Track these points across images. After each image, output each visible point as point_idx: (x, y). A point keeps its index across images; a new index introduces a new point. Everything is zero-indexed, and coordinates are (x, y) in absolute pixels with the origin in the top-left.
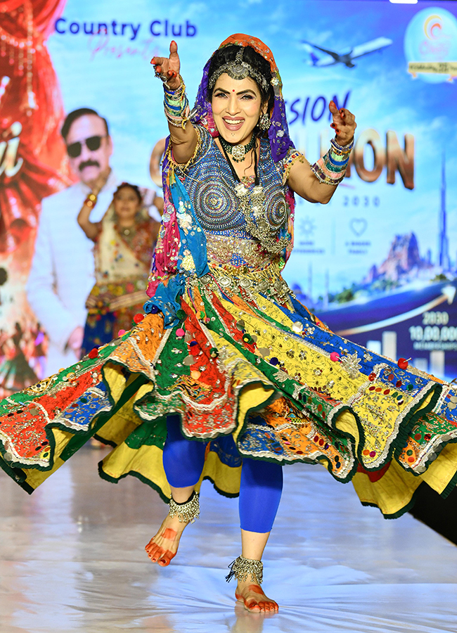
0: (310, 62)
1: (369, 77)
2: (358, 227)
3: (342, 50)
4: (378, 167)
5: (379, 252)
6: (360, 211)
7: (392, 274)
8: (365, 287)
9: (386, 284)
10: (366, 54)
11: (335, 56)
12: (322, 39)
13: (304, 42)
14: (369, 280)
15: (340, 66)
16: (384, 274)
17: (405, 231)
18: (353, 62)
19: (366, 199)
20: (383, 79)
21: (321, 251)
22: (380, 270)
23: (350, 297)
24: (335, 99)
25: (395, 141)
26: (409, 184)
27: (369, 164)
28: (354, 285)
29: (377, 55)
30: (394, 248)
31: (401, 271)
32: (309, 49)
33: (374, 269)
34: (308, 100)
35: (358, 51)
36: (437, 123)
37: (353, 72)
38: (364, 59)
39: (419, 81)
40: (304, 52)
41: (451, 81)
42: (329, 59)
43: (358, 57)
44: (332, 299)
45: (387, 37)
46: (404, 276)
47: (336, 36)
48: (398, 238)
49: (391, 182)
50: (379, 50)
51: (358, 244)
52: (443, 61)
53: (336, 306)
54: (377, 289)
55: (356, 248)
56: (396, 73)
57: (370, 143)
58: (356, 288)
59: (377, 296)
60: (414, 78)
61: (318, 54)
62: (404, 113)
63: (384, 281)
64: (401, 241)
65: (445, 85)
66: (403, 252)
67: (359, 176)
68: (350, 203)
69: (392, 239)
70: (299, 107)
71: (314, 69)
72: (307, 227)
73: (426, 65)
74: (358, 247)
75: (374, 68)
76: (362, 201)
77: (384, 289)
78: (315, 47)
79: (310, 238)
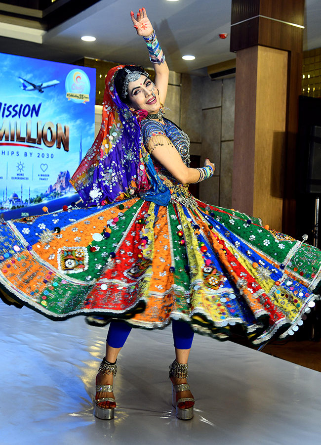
0: (22, 88)
1: (50, 98)
2: (44, 168)
3: (38, 84)
4: (53, 140)
5: (53, 180)
6: (45, 160)
7: (59, 190)
8: (47, 196)
9: (56, 194)
10: (48, 87)
11: (33, 85)
12: (28, 77)
13: (20, 78)
14: (48, 192)
15: (37, 91)
16: (55, 189)
17: (64, 170)
18: (43, 90)
19: (48, 155)
20: (56, 99)
21: (27, 179)
22: (54, 188)
23: (40, 200)
24: (34, 106)
25: (61, 128)
26: (66, 149)
27: (49, 139)
28: (42, 194)
29: (53, 87)
30: (60, 178)
31: (62, 188)
32: (22, 81)
33: (51, 187)
34: (22, 105)
35: (45, 85)
36: (78, 122)
37: (43, 94)
38: (47, 89)
39: (71, 101)
40: (20, 82)
41: (85, 103)
42: (31, 87)
43: (45, 88)
44: (31, 201)
45: (58, 80)
46: (63, 191)
47: (35, 77)
48: (62, 173)
49: (59, 148)
50: (54, 85)
51: (44, 176)
52: (82, 94)
53: (33, 204)
54: (52, 196)
55: (43, 177)
56: (61, 97)
57: (49, 128)
58: (43, 196)
59: (52, 200)
60: (69, 100)
61: (26, 84)
62: (65, 116)
63: (55, 193)
64: (63, 175)
65: (82, 104)
66: (63, 179)
67: (45, 144)
68: (40, 156)
69: (59, 174)
70: (17, 109)
71: (24, 91)
72: (21, 167)
73: (74, 95)
74: (44, 177)
75: (52, 93)
76: (46, 156)
77: (55, 196)
78: (25, 81)
79: (22, 172)
